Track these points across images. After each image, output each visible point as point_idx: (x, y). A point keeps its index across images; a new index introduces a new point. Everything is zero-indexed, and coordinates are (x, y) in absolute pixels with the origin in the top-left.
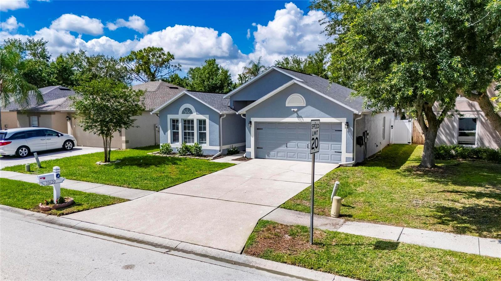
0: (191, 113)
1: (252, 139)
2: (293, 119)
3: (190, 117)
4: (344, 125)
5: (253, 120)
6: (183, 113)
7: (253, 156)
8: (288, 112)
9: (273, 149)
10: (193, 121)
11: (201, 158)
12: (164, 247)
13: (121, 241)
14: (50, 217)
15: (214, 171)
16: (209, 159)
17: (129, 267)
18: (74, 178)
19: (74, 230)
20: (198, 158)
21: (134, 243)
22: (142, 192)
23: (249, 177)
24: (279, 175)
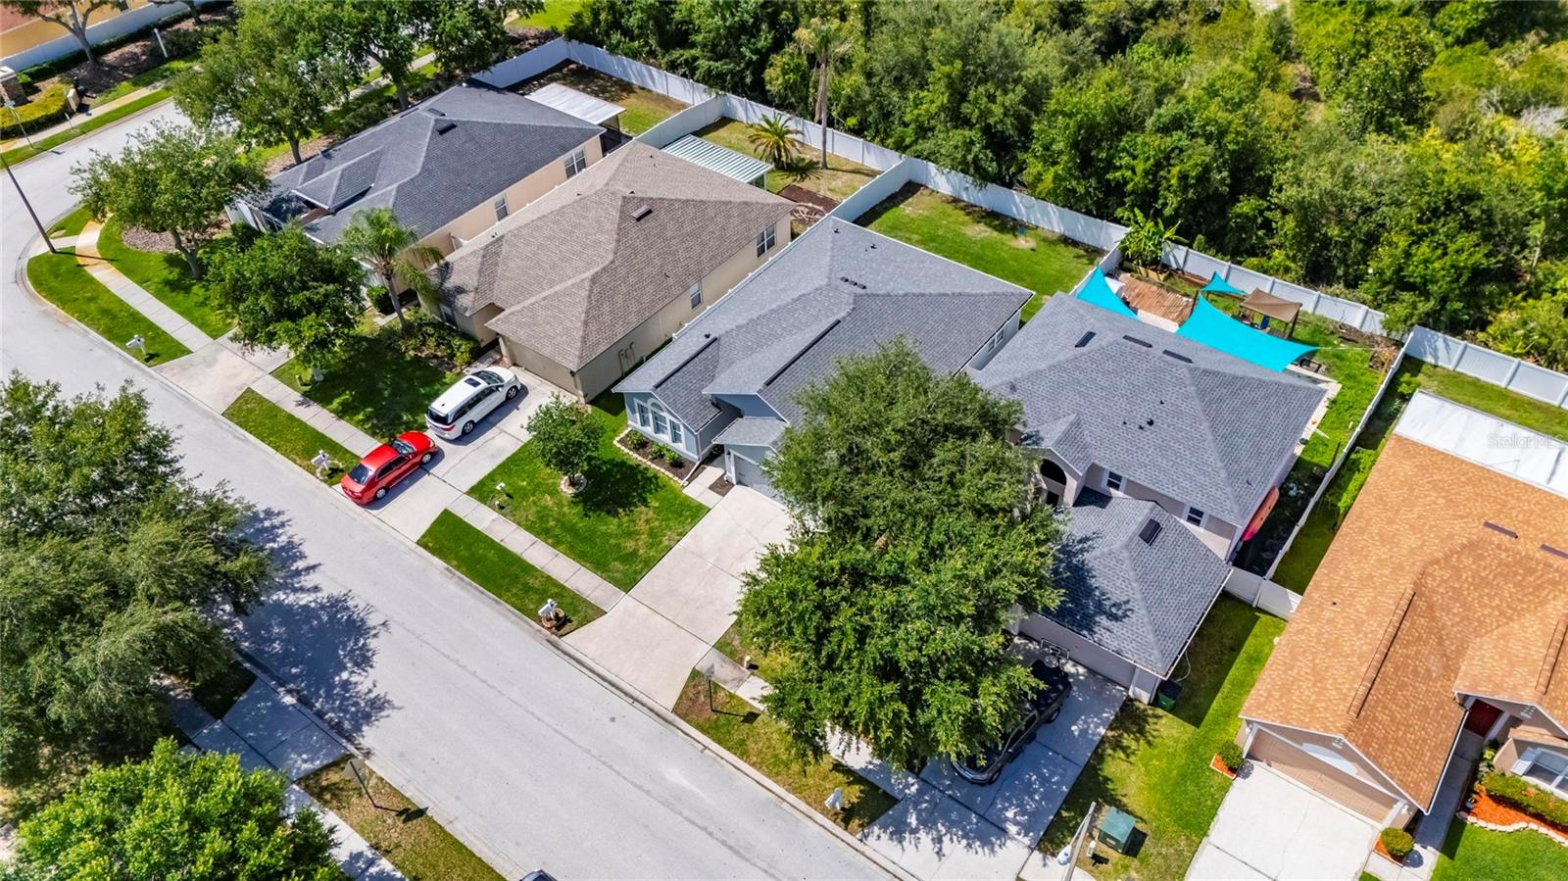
0: (662, 411)
3: (663, 415)
5: (733, 452)
6: (652, 405)
7: (734, 482)
9: (755, 482)
10: (665, 419)
11: (676, 478)
12: (632, 697)
13: (606, 684)
14: (554, 638)
15: (682, 535)
16: (683, 482)
17: (613, 720)
18: (550, 541)
19: (575, 664)
20: (671, 476)
21: (613, 689)
22: (615, 593)
23: (712, 560)
24: (741, 558)
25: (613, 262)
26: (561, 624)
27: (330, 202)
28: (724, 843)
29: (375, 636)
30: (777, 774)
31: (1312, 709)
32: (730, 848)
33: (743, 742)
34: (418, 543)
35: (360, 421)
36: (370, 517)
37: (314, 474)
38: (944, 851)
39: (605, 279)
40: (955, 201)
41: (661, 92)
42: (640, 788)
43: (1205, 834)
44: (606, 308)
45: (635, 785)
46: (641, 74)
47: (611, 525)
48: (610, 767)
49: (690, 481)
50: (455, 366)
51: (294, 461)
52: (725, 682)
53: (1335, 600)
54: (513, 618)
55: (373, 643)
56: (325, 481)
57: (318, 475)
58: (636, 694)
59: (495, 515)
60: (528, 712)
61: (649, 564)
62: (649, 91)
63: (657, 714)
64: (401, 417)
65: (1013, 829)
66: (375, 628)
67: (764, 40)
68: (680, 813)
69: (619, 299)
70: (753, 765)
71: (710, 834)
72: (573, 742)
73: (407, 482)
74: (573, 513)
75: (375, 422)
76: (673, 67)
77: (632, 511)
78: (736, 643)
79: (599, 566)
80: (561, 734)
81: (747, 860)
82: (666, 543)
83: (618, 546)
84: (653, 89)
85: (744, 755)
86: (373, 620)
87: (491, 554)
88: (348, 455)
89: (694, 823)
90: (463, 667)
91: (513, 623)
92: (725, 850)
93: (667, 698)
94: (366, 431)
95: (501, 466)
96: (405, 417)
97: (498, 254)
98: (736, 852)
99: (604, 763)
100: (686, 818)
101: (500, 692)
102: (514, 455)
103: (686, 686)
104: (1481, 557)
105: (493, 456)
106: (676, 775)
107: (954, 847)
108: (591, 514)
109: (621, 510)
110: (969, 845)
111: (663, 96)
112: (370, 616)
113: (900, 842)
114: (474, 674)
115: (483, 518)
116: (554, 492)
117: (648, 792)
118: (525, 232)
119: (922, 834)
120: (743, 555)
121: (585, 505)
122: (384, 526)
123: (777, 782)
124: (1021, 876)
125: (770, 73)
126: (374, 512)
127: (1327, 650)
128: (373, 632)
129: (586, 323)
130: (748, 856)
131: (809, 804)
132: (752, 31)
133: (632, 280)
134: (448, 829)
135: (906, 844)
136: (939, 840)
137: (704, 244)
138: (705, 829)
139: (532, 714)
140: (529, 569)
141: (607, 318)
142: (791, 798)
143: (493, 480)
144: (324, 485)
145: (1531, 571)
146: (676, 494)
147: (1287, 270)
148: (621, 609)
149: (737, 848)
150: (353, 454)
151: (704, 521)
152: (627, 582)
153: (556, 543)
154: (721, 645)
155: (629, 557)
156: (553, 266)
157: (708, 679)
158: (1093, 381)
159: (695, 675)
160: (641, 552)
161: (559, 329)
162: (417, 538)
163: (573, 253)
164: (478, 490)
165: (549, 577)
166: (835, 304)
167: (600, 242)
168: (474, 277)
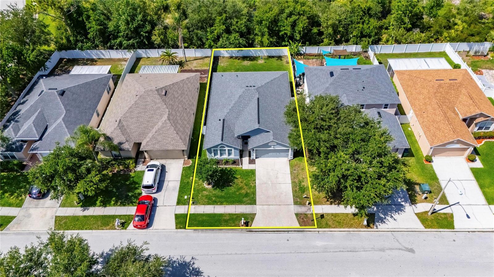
0: (225, 147)
1: (255, 154)
2: (272, 149)
3: (225, 149)
4: (290, 150)
5: (255, 149)
6: (220, 147)
7: (255, 158)
8: (270, 147)
9: (263, 155)
10: (225, 150)
11: (237, 166)
13: (276, 232)
14: (248, 230)
15: (255, 180)
16: (240, 166)
17: (288, 240)
18: (219, 204)
19: (261, 232)
20: (235, 166)
21: (279, 232)
22: (253, 207)
23: (270, 183)
24: (277, 178)
25: (169, 111)
26: (247, 224)
27: (37, 136)
28: (348, 251)
29: (193, 263)
30: (342, 226)
31: (446, 137)
32: (351, 251)
33: (327, 224)
34: (176, 228)
35: (114, 204)
36: (151, 231)
37: (115, 229)
38: (395, 218)
39: (171, 118)
40: (231, 57)
41: (107, 57)
42: (314, 252)
43: (438, 179)
44: (179, 126)
45: (312, 253)
46: (97, 54)
47: (232, 189)
48: (301, 253)
49: (242, 164)
50: (131, 170)
51: (103, 229)
52: (306, 212)
53: (423, 111)
54: (230, 231)
55: (195, 266)
56: (123, 229)
57: (118, 228)
58: (287, 230)
59: (193, 206)
60: (263, 254)
61: (254, 193)
62: (102, 59)
63: (297, 231)
64: (129, 195)
65: (403, 203)
66: (191, 261)
67: (148, 28)
68: (330, 252)
69: (180, 122)
70: (334, 228)
71: (343, 251)
72: (285, 253)
73: (152, 213)
74: (218, 192)
75: (120, 201)
76: (111, 48)
77: (234, 182)
78: (299, 200)
79: (240, 202)
80: (278, 253)
81: (358, 251)
82: (253, 185)
83: (240, 194)
84: (103, 57)
85: (330, 227)
86: (188, 259)
87: (204, 218)
88: (121, 217)
89: (336, 252)
90: (231, 254)
91: (231, 233)
92: (350, 252)
93: (297, 226)
94: (120, 205)
95: (180, 191)
96: (130, 194)
97: (123, 126)
98: (353, 251)
99: (298, 253)
100: (333, 252)
101: (249, 254)
102: (180, 186)
103: (298, 219)
104: (443, 88)
105: (174, 190)
106: (319, 243)
107: (396, 216)
108: (223, 189)
109: (231, 184)
110: (399, 213)
111: (109, 59)
112: (185, 259)
113: (385, 223)
114: (236, 254)
116: (205, 190)
117: (317, 252)
118: (128, 115)
119: (387, 218)
120: (277, 177)
121: (219, 188)
122: (159, 231)
123: (344, 228)
124: (416, 212)
125: (154, 38)
126: (151, 228)
127: (434, 123)
128: (192, 263)
129: (177, 133)
130: (357, 250)
131: (356, 228)
132: (143, 26)
133: (178, 114)
135: (386, 222)
136: (392, 217)
137: (187, 95)
138: (340, 251)
139: (265, 253)
140: (221, 215)
141: (182, 129)
142: (351, 230)
143: (182, 197)
144: (122, 231)
145: (454, 86)
146: (243, 171)
147: (330, 43)
148: (257, 209)
149: (352, 250)
150: (123, 215)
151: (257, 173)
152: (253, 202)
153: (221, 203)
154: (296, 203)
155: (247, 195)
156: (148, 121)
157: (301, 214)
158: (343, 84)
159: (297, 215)
160: (248, 192)
161: (170, 139)
162: (175, 227)
163: (152, 114)
164: (180, 202)
165: (229, 214)
166: (252, 94)
167: (159, 107)
168: (123, 137)
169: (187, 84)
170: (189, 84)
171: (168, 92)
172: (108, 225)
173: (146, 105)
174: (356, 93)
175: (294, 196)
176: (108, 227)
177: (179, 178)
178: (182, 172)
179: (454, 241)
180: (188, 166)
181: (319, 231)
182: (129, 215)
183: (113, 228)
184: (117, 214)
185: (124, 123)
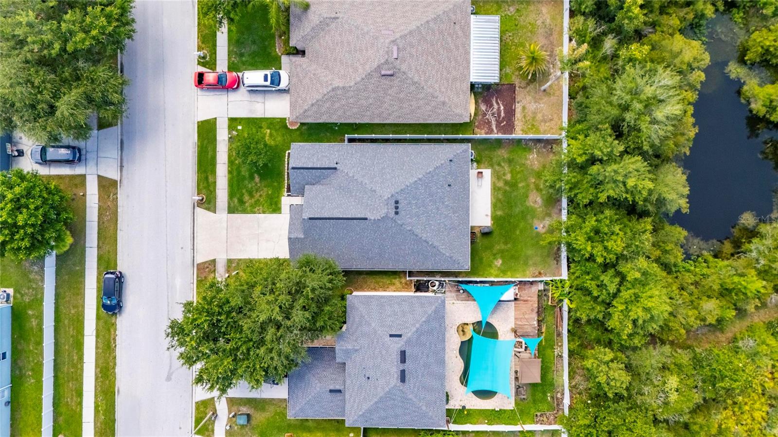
11: (286, 190)
12: (194, 247)
13: (192, 235)
14: (196, 204)
15: (264, 212)
16: (286, 194)
17: (182, 248)
18: (229, 169)
19: (192, 219)
20: (286, 187)
21: (192, 239)
22: (225, 210)
23: (260, 231)
24: (268, 241)
25: (350, 87)
26: (202, 202)
28: (168, 311)
34: (198, 122)
36: (196, 94)
37: (198, 52)
39: (339, 92)
42: (167, 274)
44: (327, 105)
45: (167, 272)
48: (167, 261)
49: (289, 195)
51: (198, 38)
52: (218, 272)
54: (194, 184)
57: (199, 54)
58: (195, 248)
59: (227, 138)
60: (166, 220)
61: (244, 211)
63: (193, 260)
68: (168, 293)
69: (337, 105)
71: (168, 306)
72: (167, 243)
78: (233, 265)
79: (231, 195)
80: (167, 237)
82: (256, 210)
83: (243, 194)
87: (211, 153)
88: (214, 55)
89: (168, 298)
90: (166, 186)
91: (192, 185)
92: (167, 313)
93: (200, 259)
94: (229, 49)
95: (248, 119)
97: (328, 25)
99: (167, 258)
101: (166, 205)
102: (257, 119)
103: (207, 262)
105: (251, 111)
106: (178, 282)
114: (166, 191)
115: (223, 135)
117: (167, 278)
118: (346, 26)
122: (196, 103)
124: (214, 398)
129: (313, 105)
133: (351, 100)
134: (118, 231)
138: (168, 302)
139: (166, 222)
140: (214, 172)
141: (324, 109)
143: (240, 122)
144: (196, 61)
146: (279, 197)
148: (222, 215)
150: (216, 57)
151: (274, 216)
152: (231, 210)
153: (230, 172)
154: (230, 261)
155: (241, 202)
156: (335, 60)
157: (215, 266)
158: (375, 348)
159: (214, 261)
160: (247, 204)
161: (304, 96)
162: (200, 120)
163: (346, 63)
164: (233, 122)
165: (215, 182)
166: (377, 209)
167: (358, 71)
168: (308, 30)
169: (428, 104)
170: (429, 108)
171: (392, 78)
172: (202, 43)
173: (361, 50)
174: (361, 365)
175: (240, 260)
176: (200, 43)
177: (269, 115)
178: (277, 118)
179: (180, 428)
180: (288, 124)
181: (193, 283)
182: (215, 64)
183: (200, 49)
184: (218, 48)
185: (333, 26)
